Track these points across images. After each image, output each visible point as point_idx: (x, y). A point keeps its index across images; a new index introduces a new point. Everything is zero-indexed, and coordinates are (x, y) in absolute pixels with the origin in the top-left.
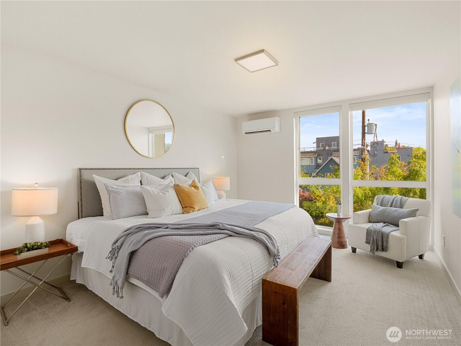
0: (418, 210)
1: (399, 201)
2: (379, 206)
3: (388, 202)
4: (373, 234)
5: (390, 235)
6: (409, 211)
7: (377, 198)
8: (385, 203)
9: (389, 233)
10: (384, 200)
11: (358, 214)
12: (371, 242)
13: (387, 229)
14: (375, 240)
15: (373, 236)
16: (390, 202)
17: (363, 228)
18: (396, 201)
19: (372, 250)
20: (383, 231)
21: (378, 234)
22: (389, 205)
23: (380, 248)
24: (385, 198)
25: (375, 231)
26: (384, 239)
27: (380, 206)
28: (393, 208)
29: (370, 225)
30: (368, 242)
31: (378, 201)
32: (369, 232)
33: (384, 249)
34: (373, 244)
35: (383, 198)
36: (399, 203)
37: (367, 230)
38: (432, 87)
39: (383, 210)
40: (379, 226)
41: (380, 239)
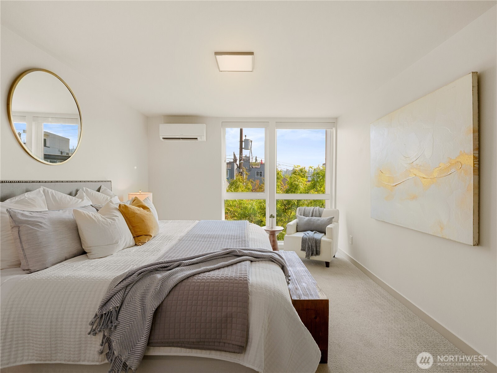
0: (333, 218)
1: (318, 211)
2: (302, 216)
3: (309, 213)
4: (308, 242)
5: (321, 241)
6: (328, 219)
7: (299, 210)
8: (307, 214)
9: (321, 239)
10: (306, 211)
11: (291, 225)
12: (306, 249)
13: (318, 236)
14: (310, 246)
15: (308, 243)
16: (311, 212)
17: (298, 238)
18: (315, 211)
19: (307, 256)
20: (316, 238)
21: (312, 241)
22: (310, 215)
23: (315, 252)
24: (306, 210)
25: (309, 239)
26: (318, 245)
27: (303, 216)
28: (314, 218)
29: (301, 235)
30: (303, 249)
31: (300, 212)
32: (304, 241)
33: (318, 253)
34: (308, 250)
35: (305, 209)
36: (318, 213)
37: (302, 239)
38: (336, 118)
39: (308, 219)
40: (310, 234)
41: (314, 245)
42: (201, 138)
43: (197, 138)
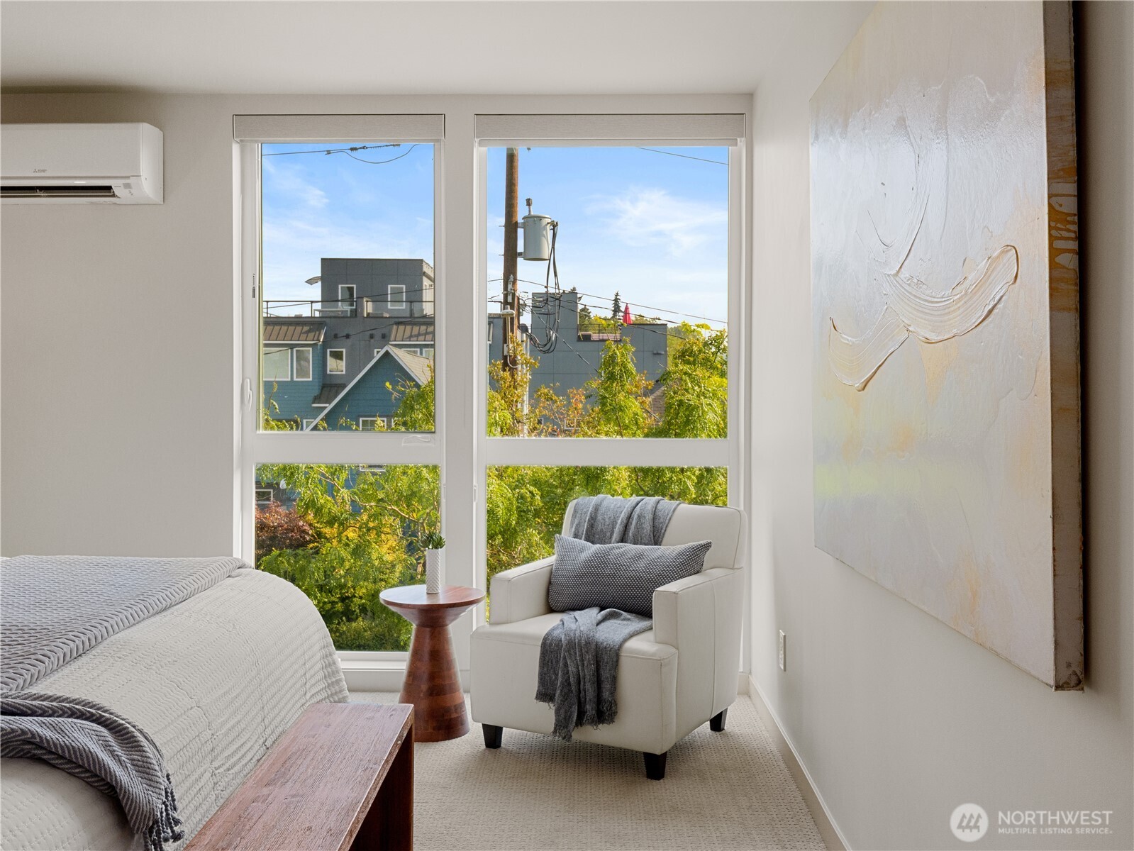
0: (707, 546)
1: (649, 517)
2: (583, 542)
3: (614, 523)
4: (565, 658)
5: (623, 654)
6: (681, 554)
7: (575, 511)
8: (602, 530)
9: (621, 646)
10: (599, 518)
11: (509, 581)
12: (558, 692)
13: (614, 631)
14: (572, 679)
15: (566, 665)
16: (619, 522)
17: (524, 638)
18: (639, 517)
19: (562, 725)
20: (601, 640)
21: (581, 655)
22: (616, 536)
23: (590, 708)
24: (602, 510)
25: (571, 644)
26: (605, 674)
27: (587, 539)
28: (630, 548)
29: (549, 624)
30: (545, 695)
31: (576, 521)
32: (551, 652)
33: (605, 712)
34: (565, 697)
35: (597, 508)
36: (647, 527)
37: (544, 644)
38: (749, 97)
39: (596, 555)
40: (584, 622)
41: (589, 672)
42: (127, 186)
43: (109, 188)
